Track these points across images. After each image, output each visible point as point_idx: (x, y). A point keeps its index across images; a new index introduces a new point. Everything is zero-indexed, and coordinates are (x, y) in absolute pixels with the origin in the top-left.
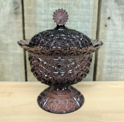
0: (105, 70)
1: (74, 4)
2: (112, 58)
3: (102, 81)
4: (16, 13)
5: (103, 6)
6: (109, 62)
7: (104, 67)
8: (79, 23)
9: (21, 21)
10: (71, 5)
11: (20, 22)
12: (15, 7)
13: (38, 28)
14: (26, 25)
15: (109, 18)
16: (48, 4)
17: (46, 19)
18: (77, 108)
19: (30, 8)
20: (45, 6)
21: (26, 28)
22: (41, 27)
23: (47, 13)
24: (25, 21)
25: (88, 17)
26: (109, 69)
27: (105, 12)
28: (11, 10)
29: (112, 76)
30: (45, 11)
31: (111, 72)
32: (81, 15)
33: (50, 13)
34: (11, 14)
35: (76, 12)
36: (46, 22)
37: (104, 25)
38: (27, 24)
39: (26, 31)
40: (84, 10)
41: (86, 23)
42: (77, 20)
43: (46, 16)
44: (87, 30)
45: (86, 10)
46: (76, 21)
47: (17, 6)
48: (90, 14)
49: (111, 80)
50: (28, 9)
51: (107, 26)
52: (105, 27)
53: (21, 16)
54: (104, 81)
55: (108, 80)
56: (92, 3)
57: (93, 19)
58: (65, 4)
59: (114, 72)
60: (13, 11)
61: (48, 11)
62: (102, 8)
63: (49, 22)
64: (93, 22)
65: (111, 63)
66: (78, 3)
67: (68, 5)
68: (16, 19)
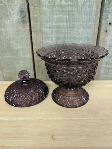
0: (102, 71)
1: (77, 11)
2: (109, 61)
3: (100, 80)
4: (23, 22)
5: (105, 12)
6: (107, 65)
7: (102, 69)
8: (82, 29)
9: (28, 28)
10: (74, 12)
11: (27, 30)
12: (22, 16)
13: (44, 35)
14: (33, 33)
15: (110, 24)
16: (53, 12)
17: (51, 27)
18: (84, 104)
19: (36, 16)
20: (50, 14)
21: (33, 35)
22: (46, 34)
23: (52, 20)
24: (32, 29)
25: (90, 23)
26: (106, 70)
27: (107, 18)
28: (19, 19)
29: (108, 76)
30: (50, 18)
31: (108, 73)
32: (83, 22)
33: (54, 20)
34: (18, 22)
35: (79, 19)
36: (50, 29)
37: (105, 30)
38: (34, 31)
39: (33, 38)
40: (86, 16)
41: (88, 30)
42: (80, 26)
43: (51, 23)
44: (89, 36)
45: (89, 17)
46: (79, 28)
47: (24, 14)
48: (92, 20)
49: (107, 80)
50: (34, 17)
51: (108, 31)
52: (106, 32)
53: (28, 24)
54: (101, 80)
55: (105, 80)
56: (94, 9)
57: (95, 25)
58: (69, 11)
59: (110, 73)
60: (21, 20)
61: (53, 19)
62: (104, 13)
63: (54, 29)
64: (95, 28)
65: (109, 65)
66: (82, 10)
67: (72, 12)
68: (24, 27)
